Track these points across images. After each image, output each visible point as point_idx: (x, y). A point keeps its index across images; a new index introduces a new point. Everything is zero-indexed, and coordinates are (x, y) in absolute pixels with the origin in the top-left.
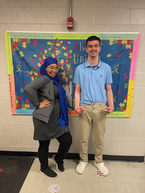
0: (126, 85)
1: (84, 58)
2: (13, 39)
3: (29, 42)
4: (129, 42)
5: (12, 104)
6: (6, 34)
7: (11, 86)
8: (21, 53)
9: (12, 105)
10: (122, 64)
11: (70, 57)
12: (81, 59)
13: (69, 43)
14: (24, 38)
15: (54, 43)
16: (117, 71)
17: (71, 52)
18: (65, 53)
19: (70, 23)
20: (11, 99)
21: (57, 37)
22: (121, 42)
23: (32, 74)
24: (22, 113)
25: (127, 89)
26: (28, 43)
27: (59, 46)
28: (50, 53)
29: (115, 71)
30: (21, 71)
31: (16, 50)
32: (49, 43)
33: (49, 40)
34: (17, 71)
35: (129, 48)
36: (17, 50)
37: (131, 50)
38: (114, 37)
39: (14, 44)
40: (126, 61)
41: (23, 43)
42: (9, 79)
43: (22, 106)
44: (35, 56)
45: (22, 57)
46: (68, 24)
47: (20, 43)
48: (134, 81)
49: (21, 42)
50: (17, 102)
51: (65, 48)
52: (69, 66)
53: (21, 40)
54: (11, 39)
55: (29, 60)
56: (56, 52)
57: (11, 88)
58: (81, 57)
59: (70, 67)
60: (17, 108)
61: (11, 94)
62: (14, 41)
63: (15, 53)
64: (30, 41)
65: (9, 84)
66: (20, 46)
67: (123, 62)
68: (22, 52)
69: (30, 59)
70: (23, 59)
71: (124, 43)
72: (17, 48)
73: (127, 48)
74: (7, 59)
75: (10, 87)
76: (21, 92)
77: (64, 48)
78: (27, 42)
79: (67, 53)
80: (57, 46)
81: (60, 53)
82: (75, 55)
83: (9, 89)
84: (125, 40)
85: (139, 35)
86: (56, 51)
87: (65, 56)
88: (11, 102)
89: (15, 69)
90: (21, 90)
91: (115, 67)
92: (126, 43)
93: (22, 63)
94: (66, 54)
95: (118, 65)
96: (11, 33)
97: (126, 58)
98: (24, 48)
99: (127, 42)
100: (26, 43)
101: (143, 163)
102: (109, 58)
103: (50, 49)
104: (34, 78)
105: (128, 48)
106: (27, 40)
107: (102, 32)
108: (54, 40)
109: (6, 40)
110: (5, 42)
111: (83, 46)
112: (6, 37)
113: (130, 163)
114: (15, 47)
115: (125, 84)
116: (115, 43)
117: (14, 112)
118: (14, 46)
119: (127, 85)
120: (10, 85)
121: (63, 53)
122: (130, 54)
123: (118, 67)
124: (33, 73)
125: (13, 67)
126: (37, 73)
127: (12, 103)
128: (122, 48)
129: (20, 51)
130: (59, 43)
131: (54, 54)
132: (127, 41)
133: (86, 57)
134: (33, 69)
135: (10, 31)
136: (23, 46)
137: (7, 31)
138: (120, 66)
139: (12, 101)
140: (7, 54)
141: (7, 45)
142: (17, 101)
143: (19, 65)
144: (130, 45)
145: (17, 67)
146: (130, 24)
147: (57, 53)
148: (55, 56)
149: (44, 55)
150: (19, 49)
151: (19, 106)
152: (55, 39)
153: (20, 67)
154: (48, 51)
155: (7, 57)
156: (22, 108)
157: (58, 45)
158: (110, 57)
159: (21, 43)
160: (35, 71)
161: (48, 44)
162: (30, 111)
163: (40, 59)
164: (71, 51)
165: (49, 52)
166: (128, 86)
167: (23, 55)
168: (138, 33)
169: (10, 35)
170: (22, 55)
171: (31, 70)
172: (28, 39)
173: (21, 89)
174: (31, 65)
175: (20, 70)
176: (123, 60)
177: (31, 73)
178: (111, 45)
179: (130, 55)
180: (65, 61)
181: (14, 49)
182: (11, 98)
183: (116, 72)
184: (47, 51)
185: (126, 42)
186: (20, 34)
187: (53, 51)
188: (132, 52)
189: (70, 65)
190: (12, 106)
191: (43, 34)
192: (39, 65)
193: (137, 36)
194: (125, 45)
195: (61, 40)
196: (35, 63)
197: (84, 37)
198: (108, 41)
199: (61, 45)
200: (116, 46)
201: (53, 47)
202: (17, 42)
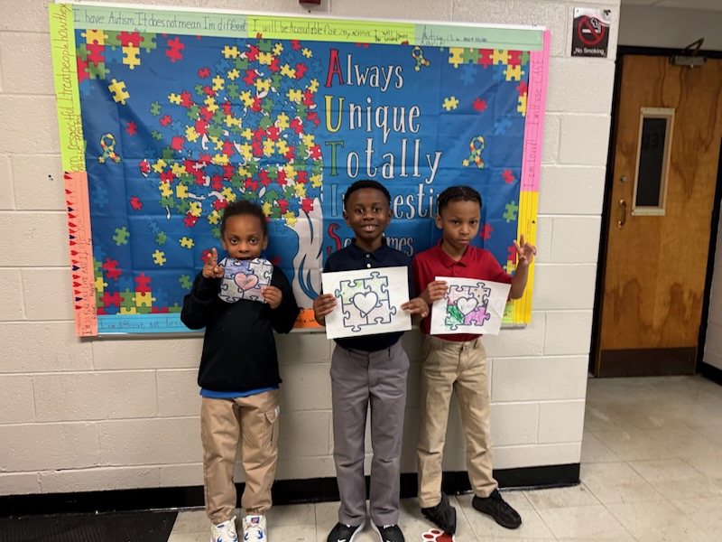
0: (510, 208)
1: (364, 112)
2: (84, 31)
3: (149, 44)
4: (515, 57)
5: (79, 296)
6: (54, 9)
7: (74, 221)
8: (117, 87)
9: (78, 299)
10: (497, 133)
11: (312, 107)
12: (352, 114)
13: (307, 53)
14: (130, 29)
15: (248, 52)
16: (481, 160)
17: (313, 89)
18: (292, 91)
20: (75, 273)
21: (260, 30)
22: (491, 57)
23: (161, 171)
24: (120, 328)
25: (515, 224)
26: (148, 51)
27: (269, 63)
28: (232, 88)
29: (471, 158)
30: (118, 159)
31: (98, 76)
32: (229, 52)
33: (232, 42)
34: (102, 160)
35: (518, 78)
36: (103, 77)
37: (524, 86)
38: (466, 40)
39: (89, 52)
40: (509, 124)
41: (125, 50)
42: (68, 192)
43: (123, 300)
44: (175, 99)
45: (123, 103)
47: (114, 49)
48: (536, 195)
49: (119, 43)
50: (100, 284)
51: (293, 71)
52: (308, 140)
53: (118, 38)
54: (78, 32)
55: (150, 114)
56: (259, 85)
57: (74, 229)
58: (352, 106)
59: (313, 145)
60: (101, 311)
61: (74, 253)
62: (90, 42)
63: (93, 88)
64: (153, 40)
65: (66, 213)
66: (114, 60)
67: (500, 129)
68: (122, 85)
69: (156, 110)
70: (124, 111)
71: (500, 62)
72: (103, 70)
73: (508, 79)
74: (59, 111)
75: (71, 225)
76: (118, 244)
77: (286, 71)
78: (142, 44)
79: (299, 92)
80: (261, 62)
81: (273, 89)
82: (328, 99)
83: (68, 234)
84: (501, 52)
85: (546, 35)
86: (259, 81)
87: (294, 104)
88: (77, 285)
89: (92, 150)
90: (117, 234)
91: (472, 145)
92: (505, 62)
93: (121, 125)
94: (296, 96)
95: (481, 139)
96: (76, 9)
97: (508, 112)
98: (132, 67)
99: (510, 57)
100: (137, 51)
101: (578, 487)
102: (453, 112)
103: (233, 75)
104: (173, 188)
105: (513, 78)
106: (143, 39)
107: (424, 19)
108: (248, 40)
109: (54, 34)
110: (52, 42)
111: (356, 67)
112: (55, 25)
113: (536, 492)
114: (91, 64)
115: (508, 207)
116: (471, 61)
117: (87, 327)
118: (89, 59)
119: (516, 208)
120: (71, 216)
121: (283, 91)
123: (483, 147)
124: (165, 165)
125: (81, 143)
126: (184, 167)
127: (79, 289)
128: (496, 78)
129: (114, 81)
130: (269, 54)
131: (248, 94)
132: (510, 52)
133: (369, 109)
134: (167, 152)
135: (73, 2)
136: (125, 61)
137: (59, 2)
138: (491, 140)
139: (78, 281)
140: (59, 89)
142: (100, 279)
143: (110, 136)
144: (518, 67)
145: (102, 142)
147: (263, 90)
148: (253, 101)
149: (213, 95)
150: (108, 71)
151: (110, 303)
152: (255, 37)
153: (114, 142)
154: (228, 81)
155: (60, 103)
156: (123, 310)
157: (266, 59)
158: (455, 107)
159: (119, 48)
160: (175, 156)
161: (227, 56)
162: (153, 321)
163: (195, 113)
164: (315, 83)
165: (229, 87)
166: (516, 213)
167: (126, 95)
168: (543, 28)
169: (70, 17)
170: (122, 96)
171: (157, 156)
172: (145, 33)
173: (117, 230)
174: (159, 136)
175: (112, 155)
176: (499, 121)
177: (159, 166)
178: (456, 66)
179: (520, 104)
180: (292, 122)
181: (86, 70)
182: (75, 268)
183: (477, 164)
184: (223, 81)
185: (505, 58)
186: (116, 15)
187: (248, 80)
188: (525, 94)
189: (313, 137)
190: (79, 303)
191: (206, 16)
192: (192, 135)
193: (540, 39)
194: (502, 67)
195: (279, 41)
196: (176, 126)
197: (361, 33)
198: (446, 52)
199: (278, 61)
200: (475, 71)
201: (245, 66)
202: (101, 43)
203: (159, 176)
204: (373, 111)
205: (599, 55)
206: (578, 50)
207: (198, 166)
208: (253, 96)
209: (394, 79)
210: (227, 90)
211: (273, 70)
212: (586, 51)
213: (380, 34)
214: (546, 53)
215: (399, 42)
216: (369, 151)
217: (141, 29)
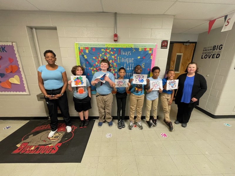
1: (124, 59)
3: (90, 49)
4: (151, 49)
6: (75, 44)
8: (85, 56)
11: (116, 59)
12: (122, 60)
13: (115, 50)
14: (87, 47)
15: (105, 50)
19: (116, 37)
21: (107, 46)
22: (146, 49)
28: (103, 56)
32: (102, 50)
33: (103, 48)
35: (151, 53)
37: (152, 54)
38: (142, 46)
40: (149, 61)
41: (86, 50)
44: (94, 58)
46: (114, 38)
52: (115, 64)
53: (85, 48)
54: (79, 47)
55: (90, 61)
56: (107, 55)
58: (122, 58)
62: (81, 49)
63: (81, 56)
67: (147, 62)
68: (86, 56)
69: (91, 60)
70: (86, 60)
72: (83, 53)
73: (149, 53)
77: (112, 53)
81: (109, 56)
82: (118, 57)
85: (156, 45)
87: (113, 58)
91: (142, 64)
92: (149, 50)
93: (86, 62)
94: (113, 57)
95: (144, 63)
96: (79, 44)
97: (149, 59)
100: (88, 50)
102: (139, 59)
103: (103, 54)
107: (135, 43)
108: (105, 48)
109: (75, 48)
111: (123, 52)
112: (75, 47)
116: (143, 50)
118: (81, 52)
121: (111, 56)
122: (151, 57)
128: (147, 53)
132: (150, 48)
135: (78, 43)
136: (86, 52)
137: (76, 43)
138: (145, 64)
140: (76, 57)
141: (76, 51)
143: (84, 64)
144: (151, 51)
146: (151, 38)
149: (100, 57)
154: (102, 55)
155: (77, 59)
157: (108, 51)
159: (85, 50)
160: (94, 67)
163: (97, 60)
164: (116, 55)
167: (87, 57)
168: (156, 44)
169: (78, 45)
170: (86, 58)
171: (91, 67)
174: (92, 64)
175: (85, 67)
176: (147, 60)
177: (92, 68)
178: (140, 51)
180: (112, 61)
181: (80, 54)
185: (149, 49)
186: (85, 44)
187: (105, 54)
191: (99, 44)
192: (97, 63)
193: (155, 46)
194: (148, 51)
195: (110, 48)
196: (94, 62)
197: (124, 46)
198: (138, 49)
199: (110, 51)
200: (143, 52)
201: (105, 52)
202: (82, 49)
203: (92, 70)
204: (126, 59)
205: (166, 48)
206: (162, 48)
207: (98, 69)
208: (106, 57)
209: (129, 54)
210: (102, 56)
211: (109, 53)
212: (163, 48)
213: (127, 46)
214: (156, 48)
215: (130, 47)
216: (125, 66)
217: (88, 47)
